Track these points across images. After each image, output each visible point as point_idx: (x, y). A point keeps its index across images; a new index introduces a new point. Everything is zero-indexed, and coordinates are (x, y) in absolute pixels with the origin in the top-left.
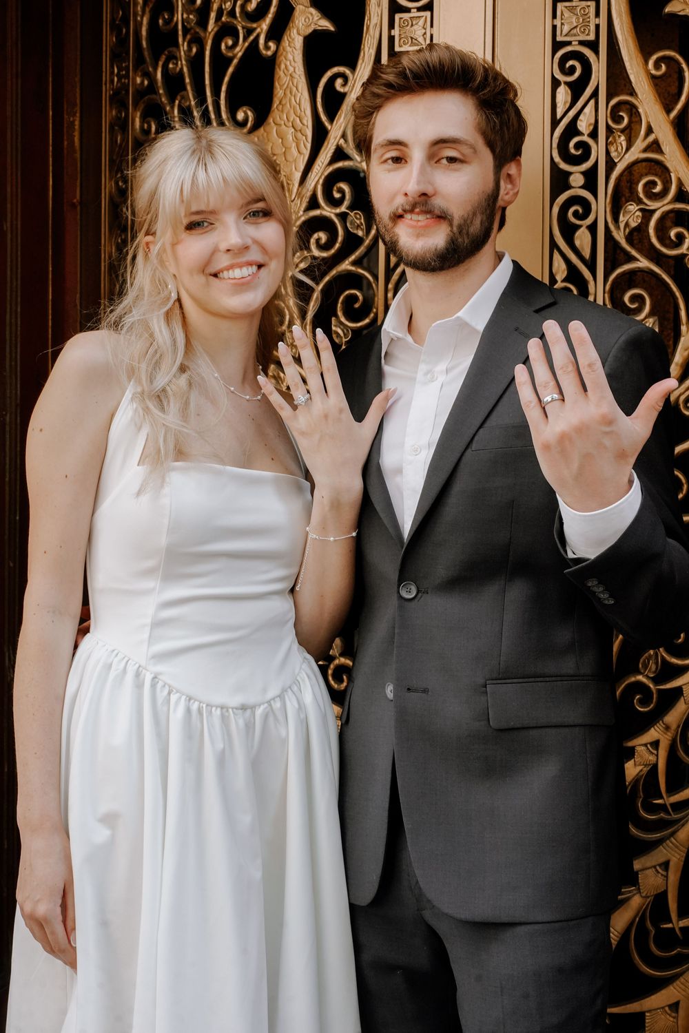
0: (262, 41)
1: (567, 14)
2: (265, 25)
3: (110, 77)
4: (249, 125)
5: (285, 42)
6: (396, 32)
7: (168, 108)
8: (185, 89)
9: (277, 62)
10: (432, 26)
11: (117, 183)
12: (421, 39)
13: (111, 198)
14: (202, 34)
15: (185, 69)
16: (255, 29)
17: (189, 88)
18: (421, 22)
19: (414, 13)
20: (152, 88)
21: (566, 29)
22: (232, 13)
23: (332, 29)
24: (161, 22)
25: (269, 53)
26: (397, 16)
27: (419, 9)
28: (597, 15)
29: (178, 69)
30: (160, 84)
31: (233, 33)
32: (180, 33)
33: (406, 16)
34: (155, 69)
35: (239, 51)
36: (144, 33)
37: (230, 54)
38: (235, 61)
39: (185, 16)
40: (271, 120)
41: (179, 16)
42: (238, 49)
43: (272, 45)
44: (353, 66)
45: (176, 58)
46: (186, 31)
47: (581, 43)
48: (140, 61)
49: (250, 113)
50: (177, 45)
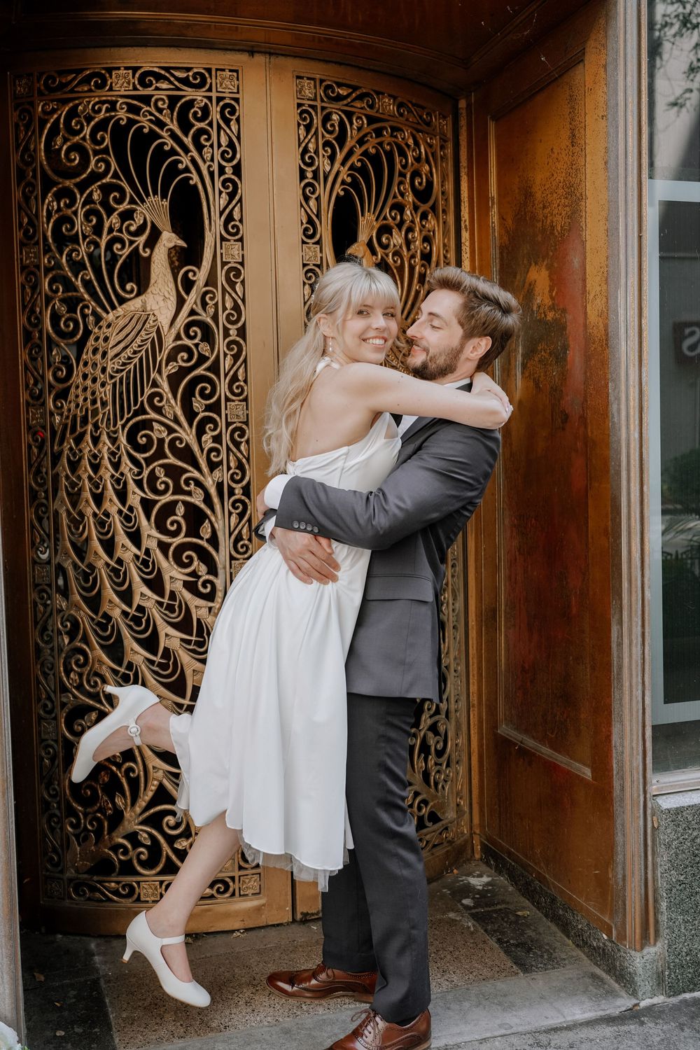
0: (141, 247)
1: (307, 250)
2: (141, 240)
3: (21, 257)
4: (135, 293)
5: (156, 250)
6: (223, 251)
7: (73, 280)
8: (87, 269)
9: (153, 260)
10: (243, 249)
11: (29, 319)
12: (237, 257)
13: (24, 327)
14: (98, 240)
15: (86, 258)
16: (136, 241)
17: (89, 269)
18: (237, 247)
19: (232, 242)
20: (59, 266)
21: (308, 257)
22: (120, 231)
23: (186, 246)
24: (64, 229)
25: (145, 255)
26: (223, 243)
27: (235, 241)
28: (321, 251)
29: (80, 257)
30: (65, 265)
31: (122, 242)
32: (81, 237)
33: (228, 243)
34: (61, 255)
35: (126, 252)
36: (49, 233)
37: (120, 253)
38: (124, 257)
39: (84, 228)
40: (149, 290)
41: (78, 227)
42: (125, 250)
43: (148, 250)
44: (199, 266)
45: (78, 251)
46: (85, 237)
47: (314, 265)
48: (47, 250)
49: (135, 286)
50: (79, 245)
